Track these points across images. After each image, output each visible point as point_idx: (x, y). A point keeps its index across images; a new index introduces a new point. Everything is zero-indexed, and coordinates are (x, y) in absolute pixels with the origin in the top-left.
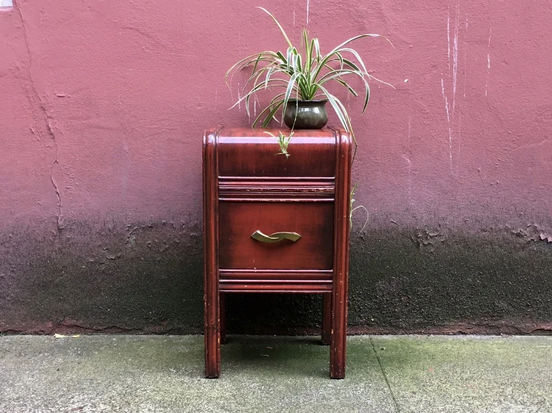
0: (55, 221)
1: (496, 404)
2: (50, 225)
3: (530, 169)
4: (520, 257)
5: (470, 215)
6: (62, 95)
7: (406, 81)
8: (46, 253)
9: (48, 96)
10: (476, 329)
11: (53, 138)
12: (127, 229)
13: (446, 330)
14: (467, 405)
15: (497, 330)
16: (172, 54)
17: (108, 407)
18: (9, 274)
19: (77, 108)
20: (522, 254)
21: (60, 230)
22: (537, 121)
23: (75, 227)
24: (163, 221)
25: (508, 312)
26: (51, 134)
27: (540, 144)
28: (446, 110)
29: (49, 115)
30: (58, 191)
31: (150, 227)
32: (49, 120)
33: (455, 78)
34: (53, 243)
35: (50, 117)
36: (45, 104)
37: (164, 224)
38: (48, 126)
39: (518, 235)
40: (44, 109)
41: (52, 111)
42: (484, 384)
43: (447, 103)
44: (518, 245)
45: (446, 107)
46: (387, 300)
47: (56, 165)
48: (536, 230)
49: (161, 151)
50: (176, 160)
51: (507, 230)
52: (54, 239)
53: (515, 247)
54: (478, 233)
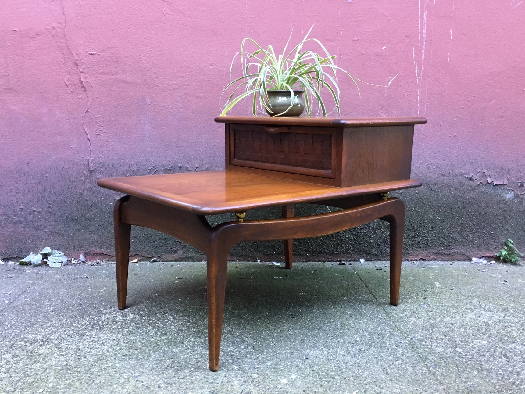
0: (86, 163)
1: (469, 311)
2: (82, 167)
3: (481, 124)
4: (471, 198)
5: (432, 162)
6: (92, 53)
7: (384, 48)
8: (78, 191)
9: (80, 53)
10: (434, 256)
11: (85, 91)
12: (149, 171)
13: (410, 258)
14: (446, 312)
15: (451, 257)
16: (189, 19)
17: (137, 316)
18: (46, 209)
19: (106, 64)
20: (472, 195)
21: (91, 171)
22: (488, 85)
23: (103, 169)
24: (180, 165)
25: (460, 243)
26: (83, 87)
27: (490, 104)
28: (416, 74)
29: (81, 70)
30: (89, 136)
31: (169, 170)
32: (82, 74)
33: (424, 47)
34: (84, 183)
35: (82, 72)
36: (77, 60)
37: (180, 167)
38: (80, 80)
39: (470, 179)
40: (77, 65)
41: (84, 67)
42: (453, 296)
43: (417, 68)
44: (469, 188)
45: (416, 71)
46: (364, 233)
47: (88, 114)
48: (484, 176)
49: (178, 104)
50: (191, 112)
51: (461, 174)
52: (85, 179)
53: (467, 189)
54: (438, 177)
